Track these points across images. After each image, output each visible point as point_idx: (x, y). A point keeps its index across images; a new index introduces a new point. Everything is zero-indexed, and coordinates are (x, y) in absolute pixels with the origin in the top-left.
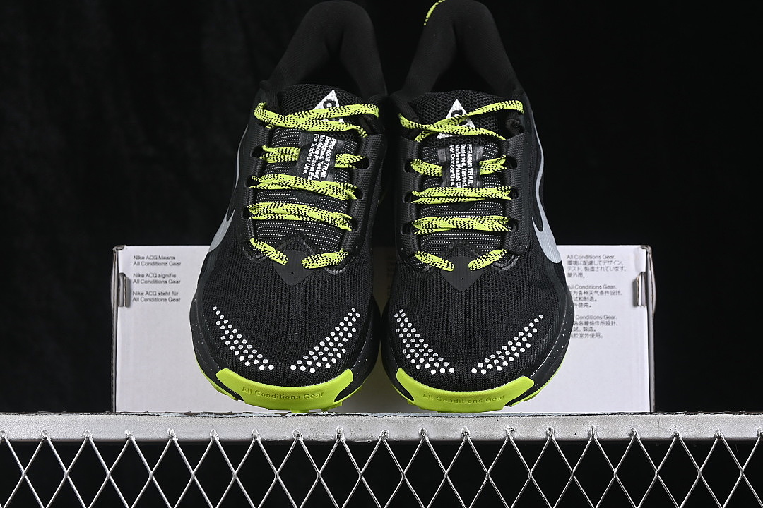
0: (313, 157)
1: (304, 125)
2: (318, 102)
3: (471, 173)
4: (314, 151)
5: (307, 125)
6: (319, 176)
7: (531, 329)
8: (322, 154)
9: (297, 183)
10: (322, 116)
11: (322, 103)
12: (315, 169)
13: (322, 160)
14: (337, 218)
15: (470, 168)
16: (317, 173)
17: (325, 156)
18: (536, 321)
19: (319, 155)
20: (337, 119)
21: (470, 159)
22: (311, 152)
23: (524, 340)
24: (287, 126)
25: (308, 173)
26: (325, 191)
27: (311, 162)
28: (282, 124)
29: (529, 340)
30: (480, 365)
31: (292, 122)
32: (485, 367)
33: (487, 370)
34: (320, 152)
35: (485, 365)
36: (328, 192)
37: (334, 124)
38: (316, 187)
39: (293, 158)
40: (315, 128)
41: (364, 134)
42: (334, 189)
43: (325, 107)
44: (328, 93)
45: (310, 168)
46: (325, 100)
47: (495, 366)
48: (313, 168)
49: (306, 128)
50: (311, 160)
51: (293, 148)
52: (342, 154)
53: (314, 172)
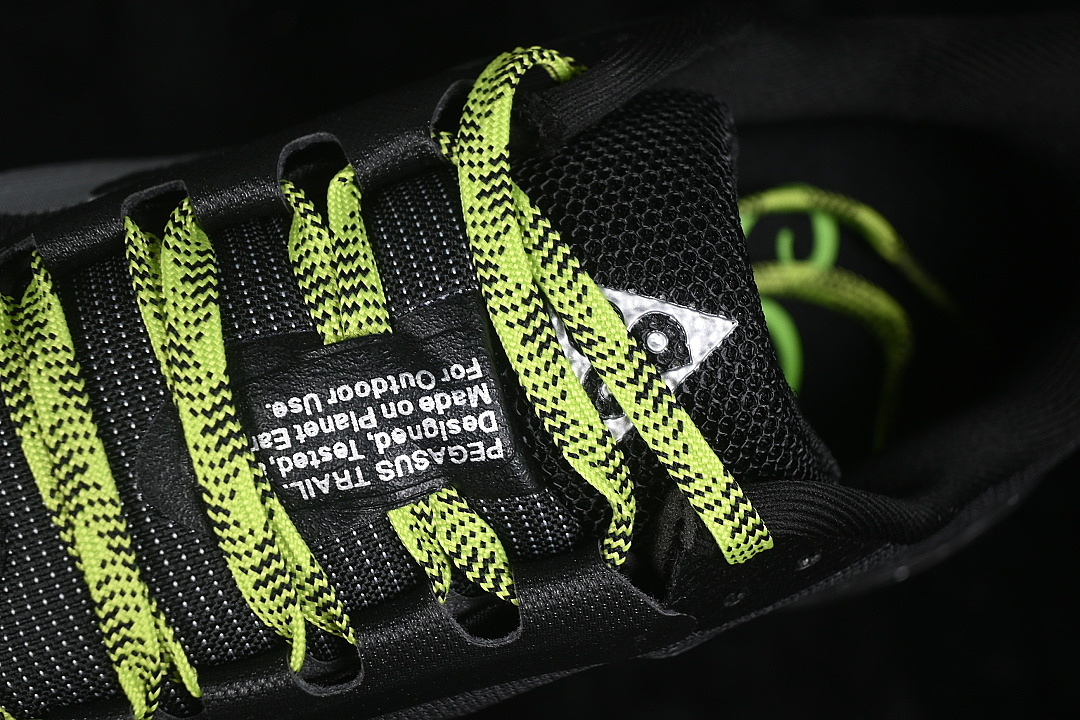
0: (358, 406)
1: (500, 286)
2: (648, 291)
4: (390, 398)
5: (506, 301)
6: (299, 474)
8: (401, 436)
9: (197, 405)
10: (584, 338)
11: (651, 305)
12: (313, 444)
16: (300, 461)
17: (394, 451)
19: (385, 425)
20: (609, 408)
22: (376, 387)
24: (468, 218)
25: (280, 422)
27: (330, 411)
28: (468, 192)
31: (492, 231)
34: (402, 422)
36: (241, 548)
37: (579, 408)
38: (224, 489)
39: (333, 323)
40: (511, 341)
41: (617, 548)
42: (266, 563)
43: (638, 333)
44: (712, 309)
45: (302, 419)
46: (671, 310)
48: (311, 429)
49: (493, 303)
50: (342, 407)
51: (381, 298)
52: (472, 508)
53: (297, 446)
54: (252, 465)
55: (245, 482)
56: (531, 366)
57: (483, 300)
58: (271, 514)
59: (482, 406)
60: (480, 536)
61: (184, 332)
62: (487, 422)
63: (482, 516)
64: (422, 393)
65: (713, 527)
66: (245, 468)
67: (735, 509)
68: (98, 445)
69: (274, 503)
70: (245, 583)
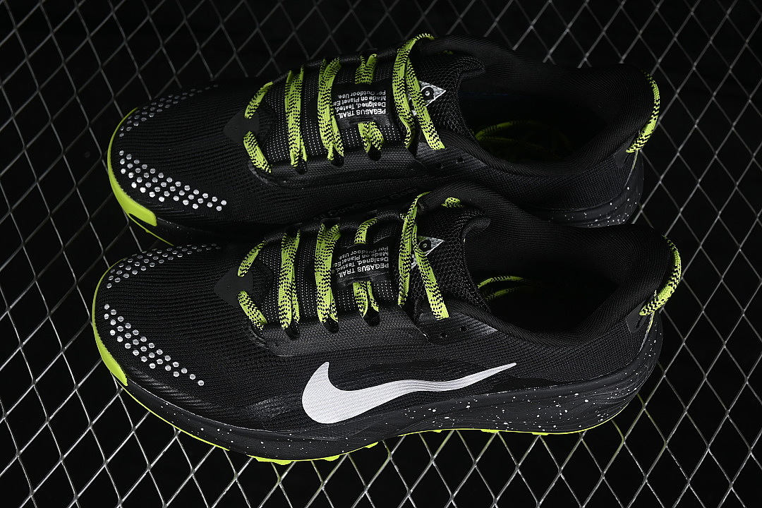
0: (356, 97)
1: (396, 77)
2: (429, 82)
3: (349, 272)
4: (363, 96)
5: (396, 80)
6: (340, 112)
7: (178, 369)
8: (364, 105)
9: (322, 93)
11: (428, 85)
12: (345, 105)
13: (356, 107)
14: (297, 145)
15: (356, 270)
16: (341, 109)
17: (361, 108)
18: (193, 377)
19: (361, 102)
21: (367, 268)
22: (361, 93)
23: (160, 361)
24: (395, 63)
25: (339, 100)
26: (322, 122)
27: (350, 98)
29: (162, 367)
30: (114, 312)
31: (399, 66)
32: (111, 317)
33: (109, 320)
34: (365, 102)
35: (115, 317)
36: (323, 126)
37: (405, 106)
38: (322, 111)
40: (394, 88)
42: (328, 130)
43: (424, 92)
44: (441, 87)
45: (345, 99)
46: (432, 86)
47: (115, 328)
48: (345, 102)
49: (394, 81)
50: (353, 97)
51: (371, 79)
52: (378, 128)
53: (341, 105)
54: (330, 108)
55: (327, 110)
56: (397, 95)
57: (392, 80)
58: (331, 120)
59: (383, 101)
60: (378, 135)
61: (325, 78)
62: (383, 105)
63: (380, 131)
64: (371, 96)
65: (425, 134)
66: (328, 107)
67: (431, 130)
68: (300, 99)
69: (333, 117)
70: (322, 134)
